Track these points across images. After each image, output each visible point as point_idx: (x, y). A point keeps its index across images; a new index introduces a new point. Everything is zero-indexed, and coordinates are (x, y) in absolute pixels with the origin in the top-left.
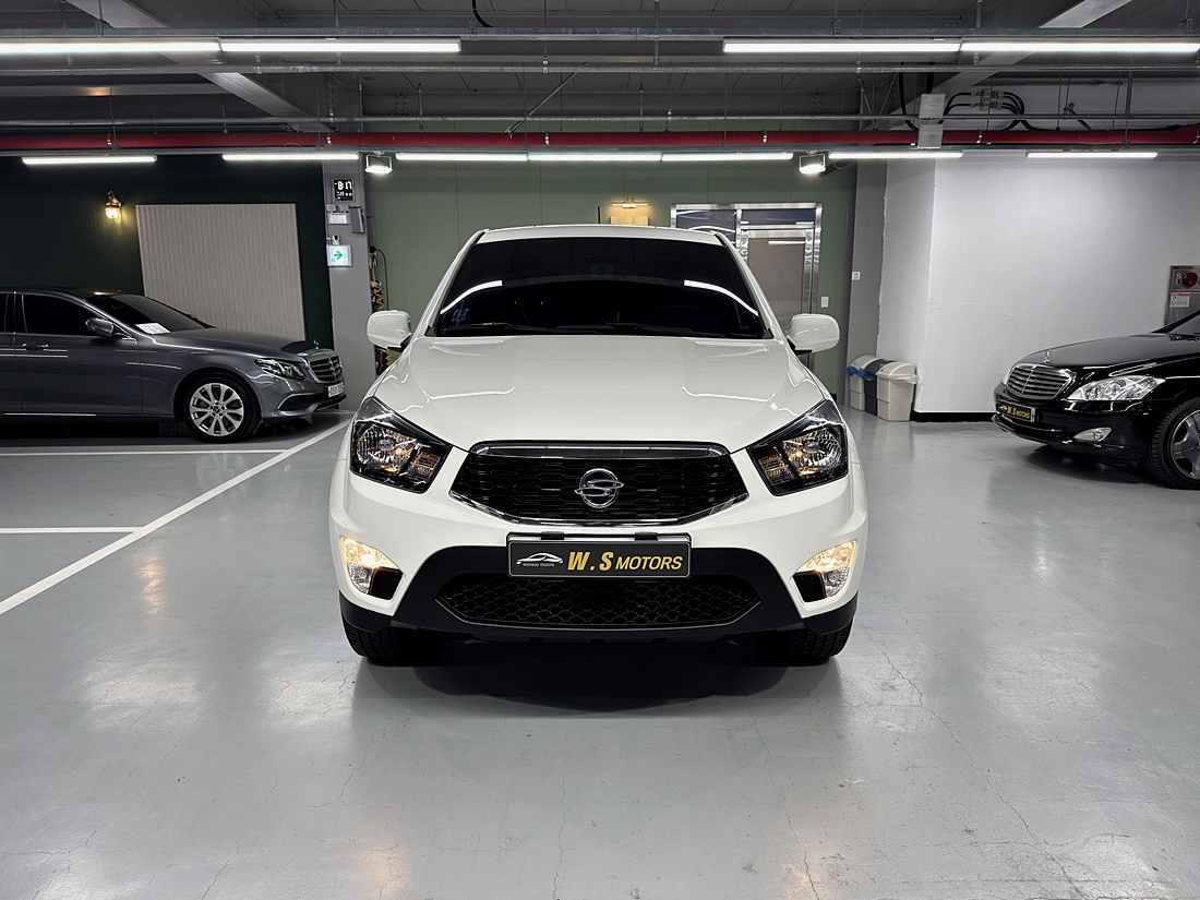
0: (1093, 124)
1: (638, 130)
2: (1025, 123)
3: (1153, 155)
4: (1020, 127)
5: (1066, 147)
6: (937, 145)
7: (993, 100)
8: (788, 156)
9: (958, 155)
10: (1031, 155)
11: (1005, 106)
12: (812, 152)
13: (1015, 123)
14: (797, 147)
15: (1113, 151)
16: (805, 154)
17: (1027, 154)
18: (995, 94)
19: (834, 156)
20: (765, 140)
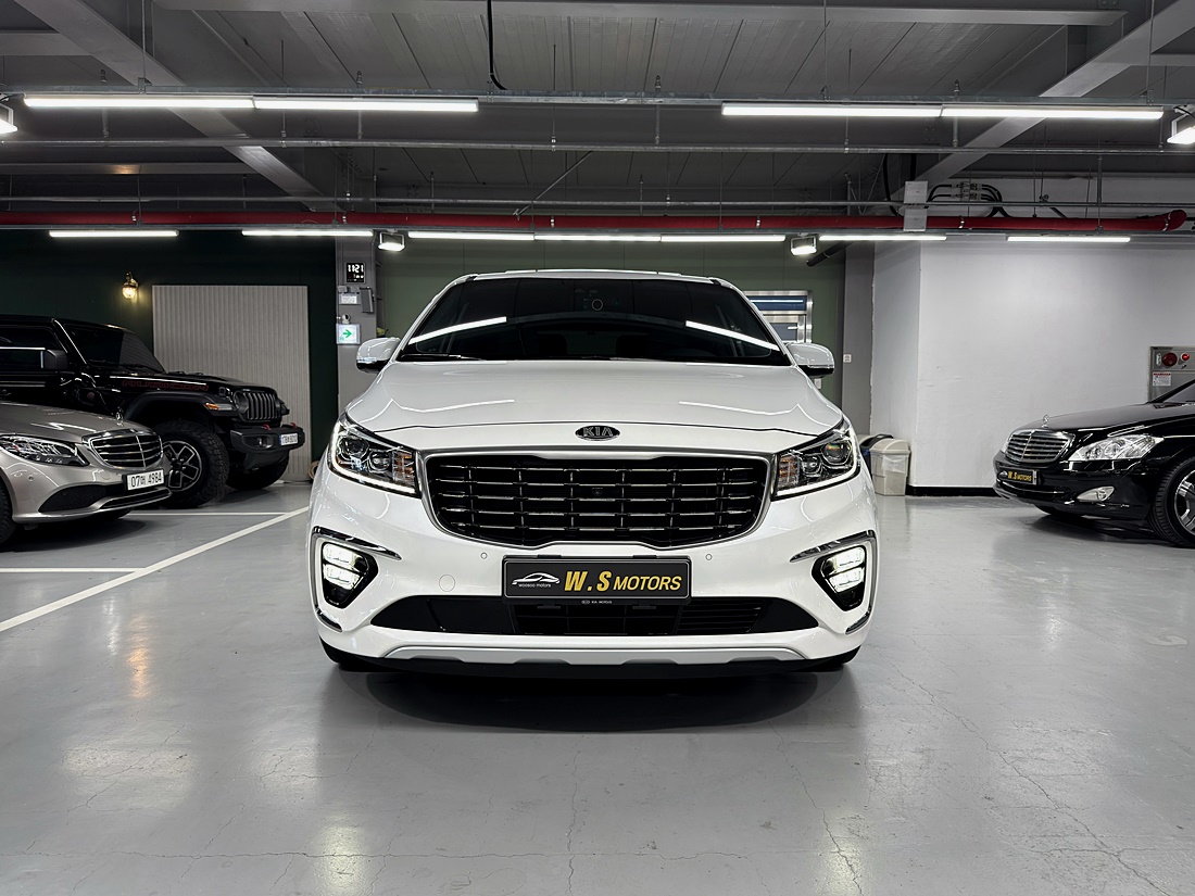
0: (1068, 212)
1: (639, 215)
2: (1002, 210)
3: (1126, 240)
4: (998, 215)
5: (1043, 232)
7: (972, 191)
8: (781, 238)
9: (942, 238)
10: (1012, 239)
11: (984, 197)
12: (804, 235)
13: (994, 211)
14: (789, 230)
15: (1088, 235)
16: (796, 236)
17: (1007, 237)
18: (973, 186)
19: (825, 238)
20: (758, 225)
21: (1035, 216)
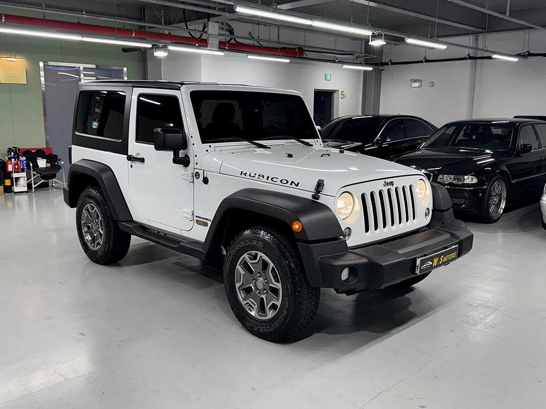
0: (264, 44)
1: (42, 17)
2: (235, 40)
3: (288, 61)
4: (233, 41)
5: (260, 54)
6: (217, 48)
7: (222, 26)
8: (150, 46)
9: (222, 54)
10: (250, 57)
11: (227, 30)
12: (161, 45)
13: (231, 39)
14: (154, 42)
15: (275, 58)
16: (156, 45)
17: (247, 56)
18: (222, 23)
19: (171, 48)
20: (134, 35)
21: (254, 45)
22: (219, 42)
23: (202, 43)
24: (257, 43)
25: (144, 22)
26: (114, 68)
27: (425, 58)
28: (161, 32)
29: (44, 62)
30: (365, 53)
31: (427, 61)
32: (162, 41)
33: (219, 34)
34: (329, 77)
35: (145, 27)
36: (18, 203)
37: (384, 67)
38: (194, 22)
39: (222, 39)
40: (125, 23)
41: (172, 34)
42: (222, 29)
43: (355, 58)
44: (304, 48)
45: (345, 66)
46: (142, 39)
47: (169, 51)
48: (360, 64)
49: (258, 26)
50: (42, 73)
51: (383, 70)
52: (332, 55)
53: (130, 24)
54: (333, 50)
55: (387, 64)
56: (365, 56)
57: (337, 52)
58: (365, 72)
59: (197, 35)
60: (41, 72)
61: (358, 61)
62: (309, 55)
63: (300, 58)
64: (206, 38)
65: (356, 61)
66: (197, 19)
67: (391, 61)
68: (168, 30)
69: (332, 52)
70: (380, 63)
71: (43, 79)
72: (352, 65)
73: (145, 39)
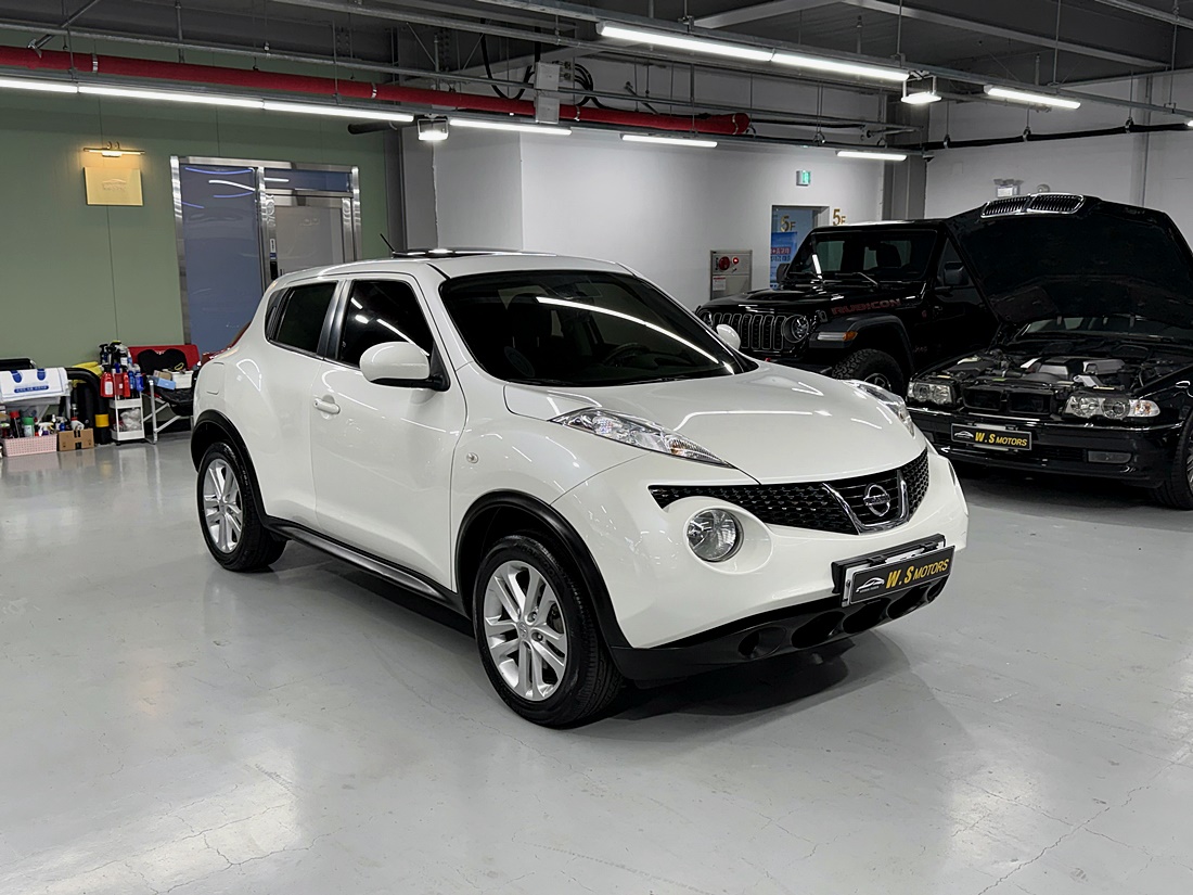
0: (659, 108)
1: (177, 61)
2: (595, 100)
3: (713, 144)
4: (590, 103)
5: (651, 131)
6: (555, 120)
7: (567, 71)
8: (410, 119)
9: (567, 132)
10: (627, 138)
11: (577, 79)
12: (433, 116)
13: (586, 99)
14: (418, 108)
15: (685, 138)
16: (423, 117)
17: (622, 136)
18: (567, 65)
19: (455, 122)
20: (374, 94)
21: (637, 111)
22: (561, 105)
23: (524, 110)
24: (644, 107)
25: (397, 65)
26: (330, 168)
27: (1027, 130)
28: (434, 87)
29: (179, 158)
30: (888, 122)
31: (1032, 138)
32: (434, 106)
33: (561, 90)
34: (805, 179)
35: (397, 75)
36: (124, 465)
37: (932, 153)
38: (505, 63)
39: (567, 98)
40: (356, 69)
41: (458, 91)
42: (567, 77)
43: (865, 134)
44: (749, 115)
45: (843, 154)
46: (391, 103)
47: (451, 130)
48: (877, 146)
49: (645, 68)
50: (176, 183)
51: (929, 159)
52: (814, 128)
53: (365, 70)
54: (816, 117)
55: (939, 146)
56: (888, 129)
57: (823, 122)
58: (889, 165)
59: (512, 93)
60: (174, 180)
61: (873, 140)
62: (760, 129)
63: (739, 136)
64: (532, 99)
65: (867, 141)
66: (511, 58)
67: (947, 138)
68: (449, 83)
69: (814, 121)
70: (923, 144)
71: (177, 195)
72: (859, 151)
73: (398, 104)
